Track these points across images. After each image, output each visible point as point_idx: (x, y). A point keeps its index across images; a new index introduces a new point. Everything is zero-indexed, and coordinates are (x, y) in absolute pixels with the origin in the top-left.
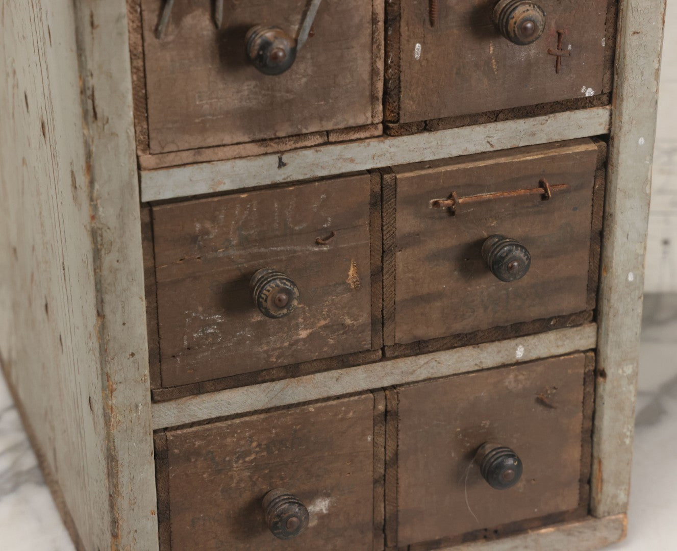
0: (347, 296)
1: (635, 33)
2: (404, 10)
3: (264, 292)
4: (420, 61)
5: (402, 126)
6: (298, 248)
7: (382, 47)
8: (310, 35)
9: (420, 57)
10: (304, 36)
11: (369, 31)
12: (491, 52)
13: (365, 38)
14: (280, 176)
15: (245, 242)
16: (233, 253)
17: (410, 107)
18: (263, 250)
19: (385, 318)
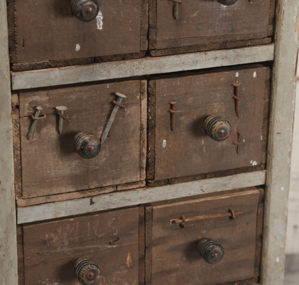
0: (126, 271)
1: (278, 133)
2: (157, 123)
3: (82, 271)
4: (165, 149)
5: (156, 182)
6: (100, 246)
7: (146, 142)
8: (108, 136)
9: (165, 146)
10: (105, 137)
11: (139, 134)
12: (203, 143)
13: (137, 137)
14: (91, 209)
15: (72, 244)
16: (65, 249)
17: (160, 172)
18: (81, 248)
19: (146, 282)
